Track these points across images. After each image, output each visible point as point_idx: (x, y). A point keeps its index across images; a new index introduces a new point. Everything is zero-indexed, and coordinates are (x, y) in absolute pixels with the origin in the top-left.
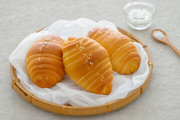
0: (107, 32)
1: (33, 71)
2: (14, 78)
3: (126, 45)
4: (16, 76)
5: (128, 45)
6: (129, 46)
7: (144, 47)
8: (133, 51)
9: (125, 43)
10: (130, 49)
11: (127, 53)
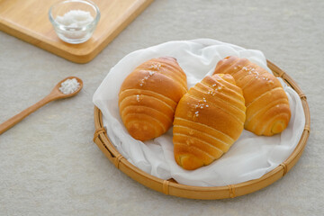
0: (244, 68)
1: (127, 114)
2: (98, 127)
3: (269, 93)
4: (101, 125)
5: (273, 93)
6: (275, 96)
7: (302, 98)
8: (280, 103)
9: (269, 90)
10: (275, 99)
11: (269, 106)
